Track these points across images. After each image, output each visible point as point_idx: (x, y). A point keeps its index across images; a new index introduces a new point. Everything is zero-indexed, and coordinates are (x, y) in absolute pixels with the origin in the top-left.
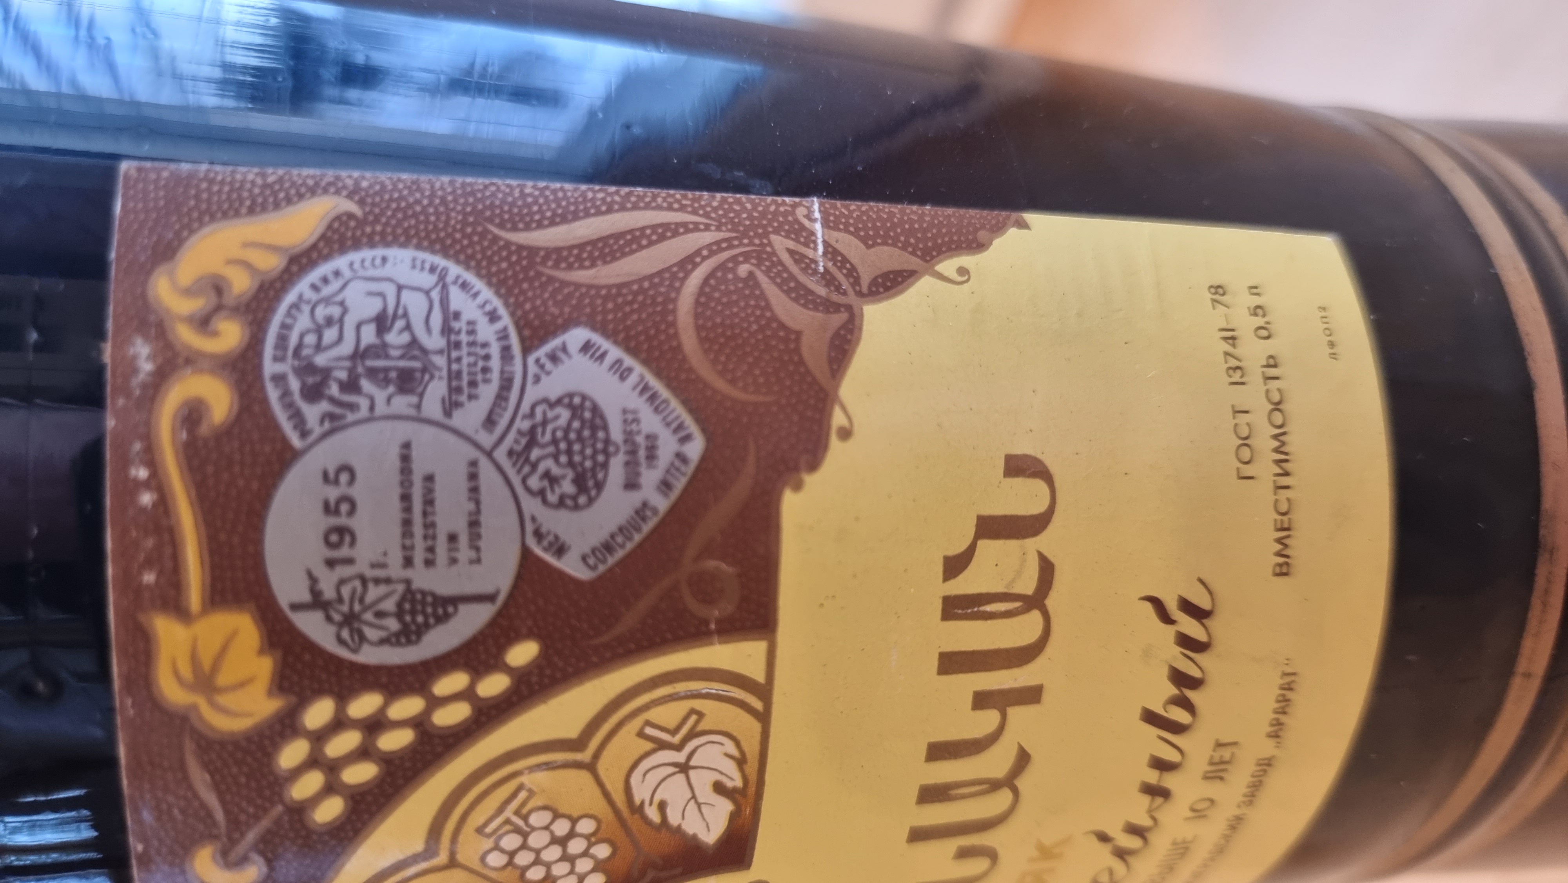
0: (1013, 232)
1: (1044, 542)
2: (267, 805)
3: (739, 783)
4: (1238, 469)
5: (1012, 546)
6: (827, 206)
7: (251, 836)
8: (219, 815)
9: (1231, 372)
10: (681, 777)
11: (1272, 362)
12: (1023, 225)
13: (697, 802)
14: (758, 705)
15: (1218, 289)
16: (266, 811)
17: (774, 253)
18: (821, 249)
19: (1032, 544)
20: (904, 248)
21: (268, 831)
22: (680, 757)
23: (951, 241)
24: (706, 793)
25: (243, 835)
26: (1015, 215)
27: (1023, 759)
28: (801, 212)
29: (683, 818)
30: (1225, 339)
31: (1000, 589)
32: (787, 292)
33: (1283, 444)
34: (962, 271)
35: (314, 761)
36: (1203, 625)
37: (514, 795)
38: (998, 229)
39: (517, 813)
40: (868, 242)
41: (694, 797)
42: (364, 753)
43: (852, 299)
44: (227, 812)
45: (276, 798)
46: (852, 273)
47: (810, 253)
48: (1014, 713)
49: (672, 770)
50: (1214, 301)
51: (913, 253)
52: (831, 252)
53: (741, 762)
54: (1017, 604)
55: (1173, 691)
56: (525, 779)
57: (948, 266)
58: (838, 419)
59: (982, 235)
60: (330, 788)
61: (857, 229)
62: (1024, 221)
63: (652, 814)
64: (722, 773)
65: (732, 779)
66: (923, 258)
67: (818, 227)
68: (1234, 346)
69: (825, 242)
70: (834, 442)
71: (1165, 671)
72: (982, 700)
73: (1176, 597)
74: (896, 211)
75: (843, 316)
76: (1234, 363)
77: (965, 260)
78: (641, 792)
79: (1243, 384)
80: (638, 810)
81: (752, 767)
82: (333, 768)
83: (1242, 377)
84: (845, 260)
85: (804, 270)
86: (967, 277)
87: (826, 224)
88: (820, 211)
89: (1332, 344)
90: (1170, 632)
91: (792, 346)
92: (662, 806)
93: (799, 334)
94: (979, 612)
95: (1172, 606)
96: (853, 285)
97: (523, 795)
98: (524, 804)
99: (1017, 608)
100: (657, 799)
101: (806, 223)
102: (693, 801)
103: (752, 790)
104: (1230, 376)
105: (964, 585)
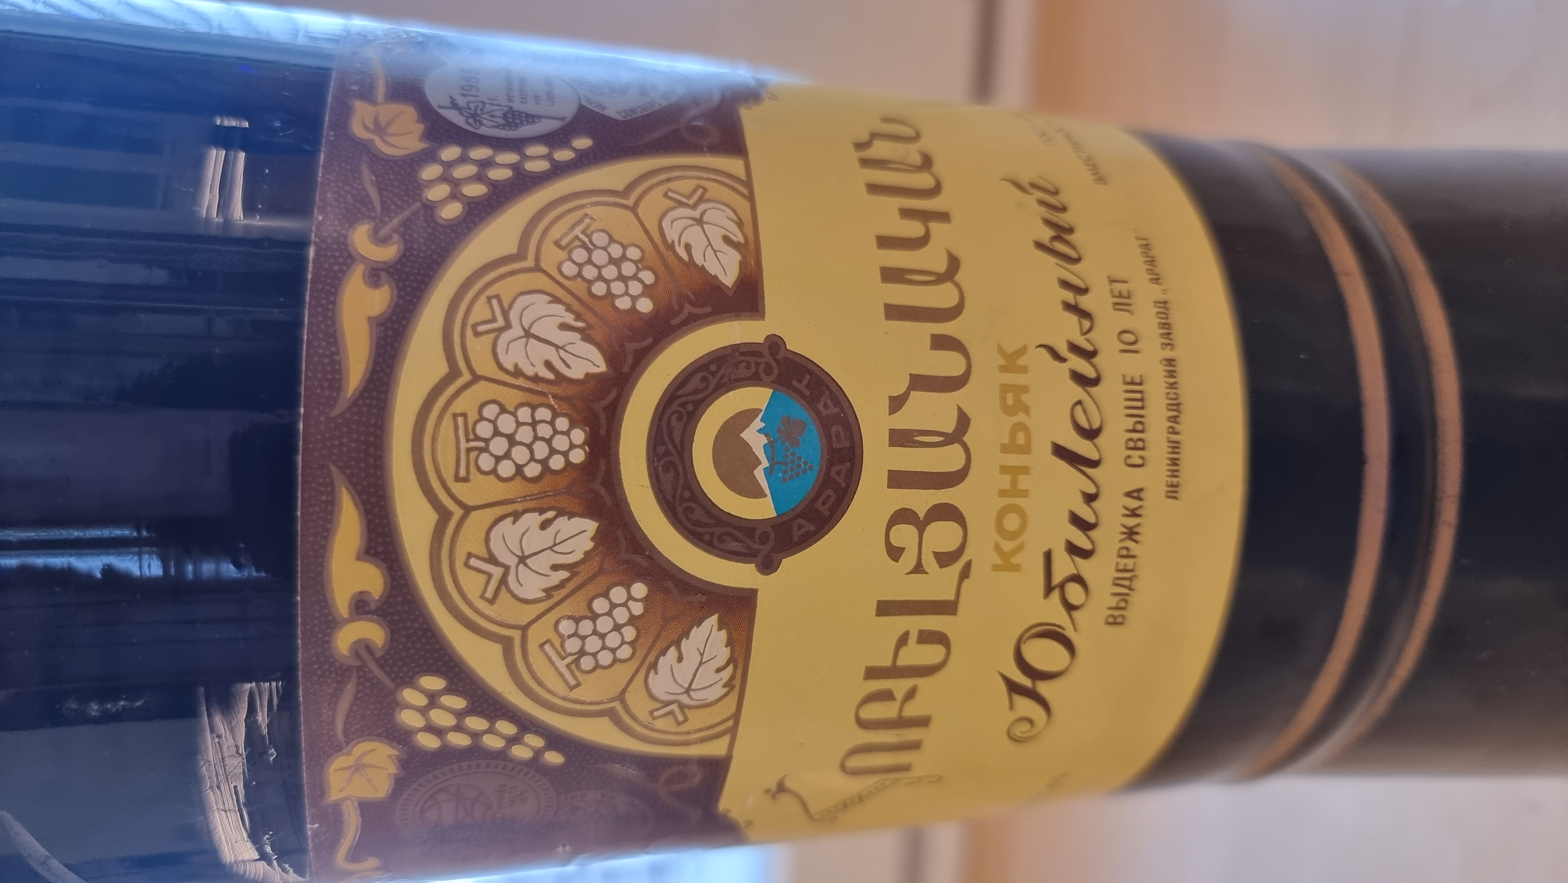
2: (410, 201)
3: (741, 239)
7: (396, 221)
8: (377, 204)
10: (698, 228)
13: (712, 247)
14: (744, 191)
16: (409, 205)
21: (409, 219)
22: (696, 214)
24: (719, 244)
25: (391, 219)
27: (954, 263)
29: (705, 261)
35: (445, 178)
37: (580, 221)
39: (583, 232)
41: (710, 244)
42: (479, 178)
44: (382, 202)
45: (417, 198)
49: (690, 222)
53: (740, 224)
56: (588, 211)
60: (454, 196)
63: (682, 252)
64: (727, 230)
65: (735, 235)
78: (671, 235)
80: (671, 247)
81: (749, 229)
82: (456, 184)
92: (688, 247)
97: (587, 221)
98: (588, 227)
100: (683, 241)
102: (710, 247)
103: (752, 245)
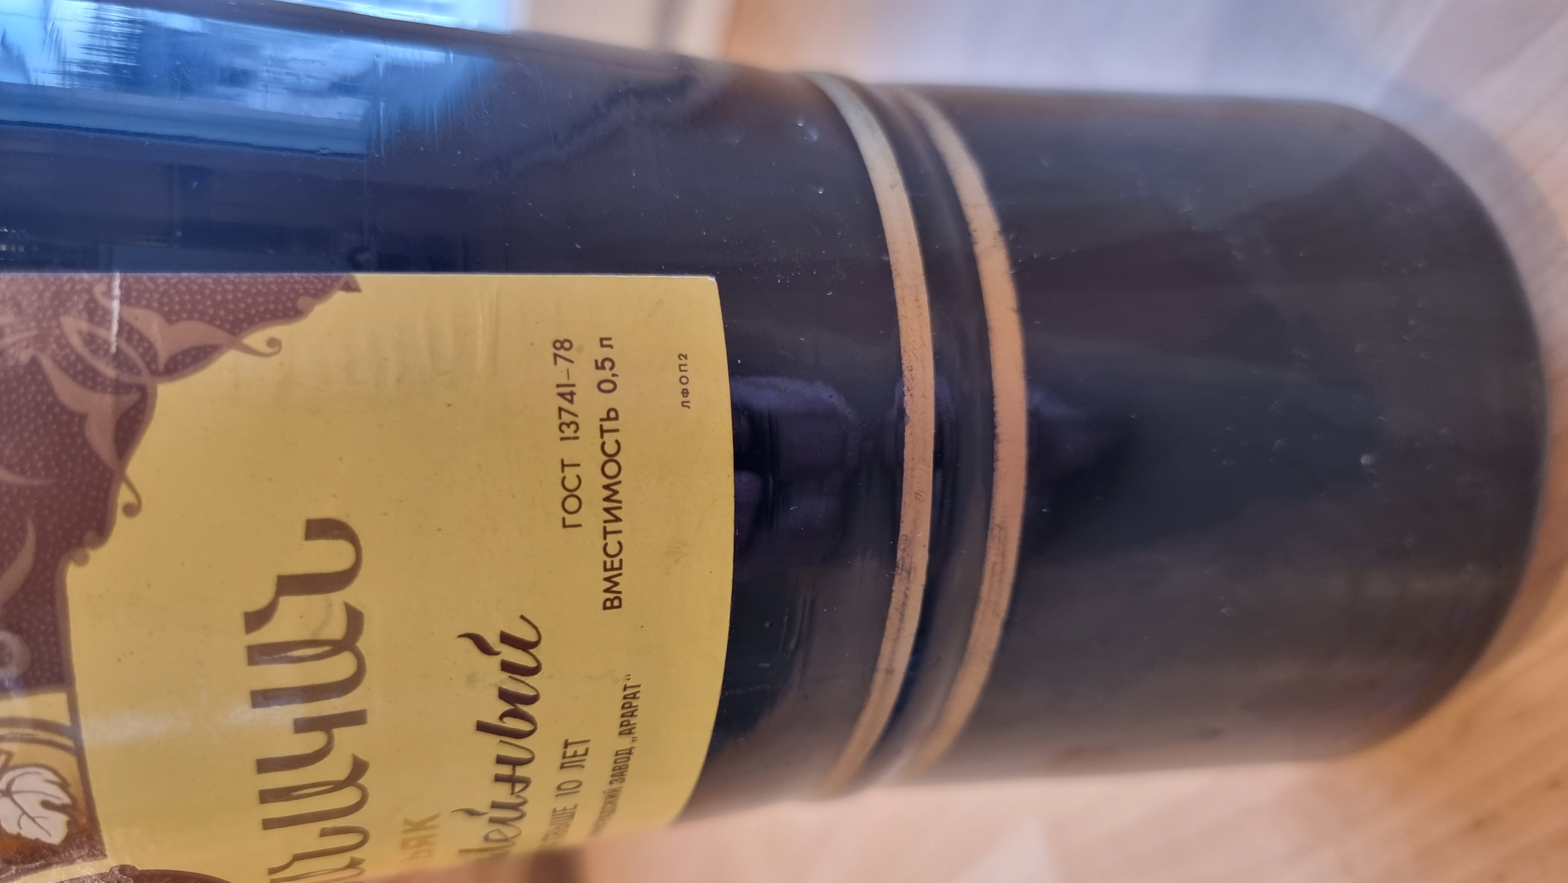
0: (339, 297)
1: (351, 594)
3: (66, 800)
4: (564, 519)
5: (316, 601)
6: (131, 280)
9: (564, 427)
10: (6, 800)
11: (612, 415)
12: (350, 287)
13: (29, 816)
14: (69, 743)
15: (561, 345)
17: (62, 335)
18: (115, 328)
19: (338, 598)
20: (211, 322)
23: (267, 310)
24: (35, 810)
26: (345, 276)
27: (359, 768)
28: (99, 289)
29: (21, 829)
30: (562, 395)
31: (306, 636)
32: (74, 377)
33: (616, 492)
34: (273, 343)
36: (531, 654)
38: (321, 294)
40: (170, 317)
41: (24, 813)
43: (145, 378)
46: (149, 351)
47: (101, 332)
48: (341, 734)
50: (556, 355)
51: (221, 327)
52: (127, 330)
53: (64, 785)
54: (326, 648)
55: (506, 707)
57: (257, 339)
58: (124, 496)
59: (302, 302)
61: (161, 304)
62: (355, 282)
64: (46, 794)
65: (58, 798)
66: (232, 332)
67: (116, 305)
68: (571, 401)
69: (121, 322)
70: (120, 519)
71: (495, 693)
72: (303, 726)
73: (498, 633)
74: (210, 281)
75: (134, 397)
76: (566, 418)
77: (277, 331)
79: (577, 438)
81: (76, 788)
83: (576, 432)
84: (142, 338)
85: (94, 352)
86: (278, 349)
87: (126, 300)
88: (121, 288)
89: (685, 393)
90: (496, 661)
91: (76, 429)
93: (83, 418)
94: (285, 657)
95: (493, 640)
96: (148, 364)
99: (327, 652)
101: (102, 300)
102: (25, 816)
103: (82, 804)
104: (562, 431)
105: (266, 635)
